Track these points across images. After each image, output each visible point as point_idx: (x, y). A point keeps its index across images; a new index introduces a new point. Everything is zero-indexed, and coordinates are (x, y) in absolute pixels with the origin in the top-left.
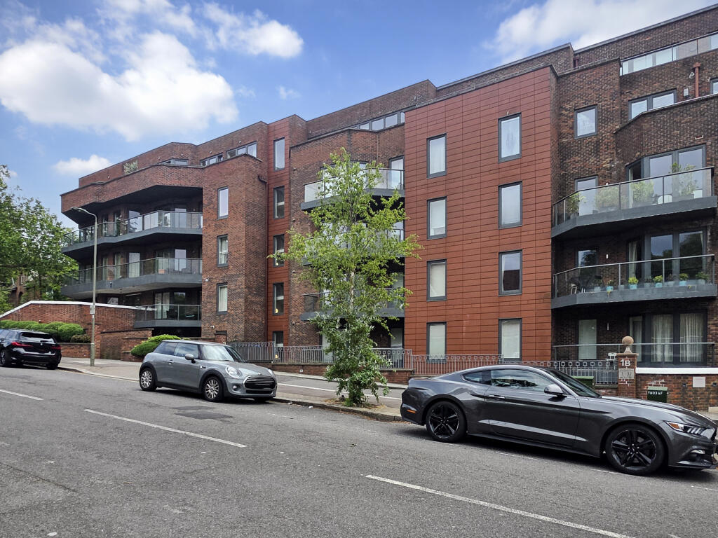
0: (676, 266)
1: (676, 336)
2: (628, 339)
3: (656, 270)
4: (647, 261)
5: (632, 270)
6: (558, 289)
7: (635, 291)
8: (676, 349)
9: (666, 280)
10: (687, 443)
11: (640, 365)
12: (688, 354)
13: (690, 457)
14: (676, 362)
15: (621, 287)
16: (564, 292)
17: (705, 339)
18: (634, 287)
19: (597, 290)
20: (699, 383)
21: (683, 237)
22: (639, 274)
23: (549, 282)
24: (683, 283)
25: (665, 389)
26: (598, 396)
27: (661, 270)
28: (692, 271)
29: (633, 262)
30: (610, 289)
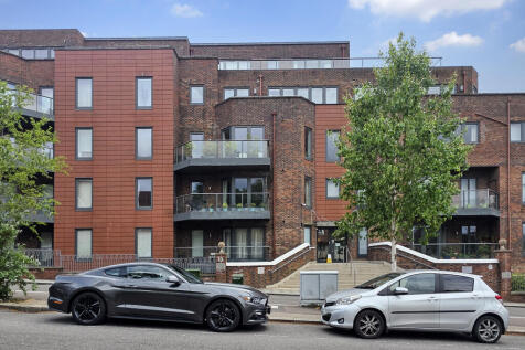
0: (249, 198)
1: (249, 242)
2: (222, 244)
3: (238, 200)
4: (233, 194)
5: (225, 199)
6: (177, 209)
7: (227, 213)
8: (249, 250)
9: (244, 206)
10: (253, 308)
11: (229, 261)
12: (256, 253)
13: (254, 317)
14: (250, 258)
15: (218, 209)
16: (182, 210)
17: (264, 244)
18: (226, 210)
19: (203, 210)
20: (261, 271)
21: (253, 181)
22: (229, 202)
23: (172, 203)
24: (253, 209)
25: (241, 275)
26: (202, 282)
27: (241, 200)
28: (257, 202)
29: (225, 194)
30: (211, 210)
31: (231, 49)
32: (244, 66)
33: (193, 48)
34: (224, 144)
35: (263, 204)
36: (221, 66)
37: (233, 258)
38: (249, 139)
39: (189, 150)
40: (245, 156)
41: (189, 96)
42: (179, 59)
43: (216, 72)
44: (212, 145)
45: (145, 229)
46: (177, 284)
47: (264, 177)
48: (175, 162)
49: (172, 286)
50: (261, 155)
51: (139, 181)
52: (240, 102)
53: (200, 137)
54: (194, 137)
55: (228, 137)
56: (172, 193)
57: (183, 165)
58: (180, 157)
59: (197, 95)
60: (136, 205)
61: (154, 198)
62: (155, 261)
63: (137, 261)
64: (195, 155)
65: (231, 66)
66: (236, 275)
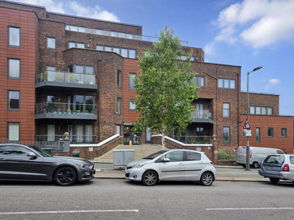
0: (84, 108)
1: (84, 133)
2: (67, 133)
3: (77, 108)
4: (74, 104)
5: (69, 106)
6: (38, 111)
7: (70, 115)
8: (84, 137)
9: (81, 112)
10: (84, 171)
11: (71, 143)
12: (88, 139)
13: (85, 176)
14: (84, 142)
15: (65, 113)
16: (41, 112)
17: (93, 134)
18: (69, 113)
19: (55, 113)
20: (91, 150)
21: (87, 97)
22: (71, 109)
23: (34, 107)
24: (87, 114)
25: (79, 152)
26: (52, 156)
27: (79, 108)
28: (89, 110)
29: (69, 103)
30: (60, 113)
31: (73, 19)
32: (82, 30)
33: (49, 14)
34: (69, 75)
35: (92, 111)
36: (67, 28)
37: (74, 142)
38: (84, 73)
39: (46, 76)
40: (82, 82)
41: (46, 43)
42: (39, 19)
43: (64, 31)
44: (61, 74)
45: (14, 123)
46: (35, 158)
47: (93, 96)
48: (36, 83)
49: (32, 159)
50: (91, 83)
51: (10, 92)
52: (79, 51)
53: (54, 69)
54: (49, 68)
55: (71, 71)
56: (34, 101)
57: (41, 85)
58: (39, 80)
59: (51, 43)
60: (8, 108)
61: (20, 103)
62: (21, 143)
63: (8, 143)
64: (49, 79)
65: (73, 29)
66: (75, 152)
